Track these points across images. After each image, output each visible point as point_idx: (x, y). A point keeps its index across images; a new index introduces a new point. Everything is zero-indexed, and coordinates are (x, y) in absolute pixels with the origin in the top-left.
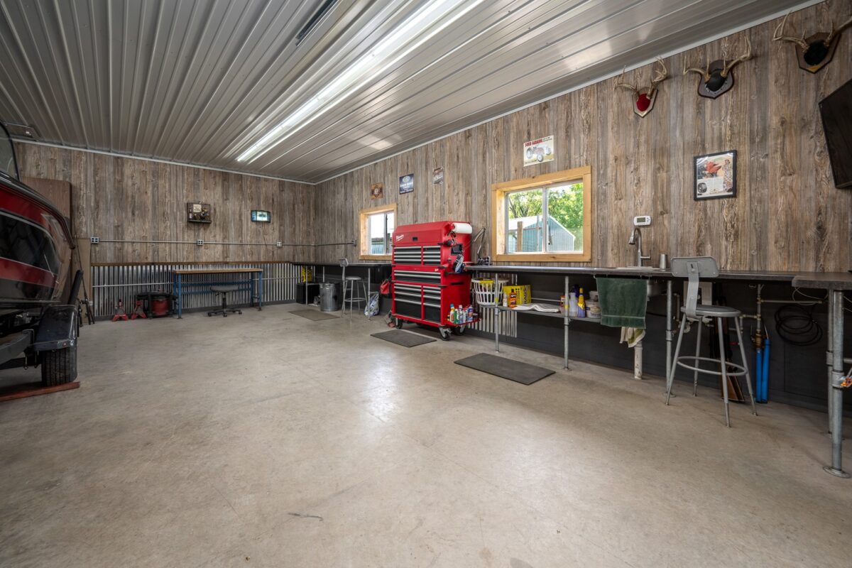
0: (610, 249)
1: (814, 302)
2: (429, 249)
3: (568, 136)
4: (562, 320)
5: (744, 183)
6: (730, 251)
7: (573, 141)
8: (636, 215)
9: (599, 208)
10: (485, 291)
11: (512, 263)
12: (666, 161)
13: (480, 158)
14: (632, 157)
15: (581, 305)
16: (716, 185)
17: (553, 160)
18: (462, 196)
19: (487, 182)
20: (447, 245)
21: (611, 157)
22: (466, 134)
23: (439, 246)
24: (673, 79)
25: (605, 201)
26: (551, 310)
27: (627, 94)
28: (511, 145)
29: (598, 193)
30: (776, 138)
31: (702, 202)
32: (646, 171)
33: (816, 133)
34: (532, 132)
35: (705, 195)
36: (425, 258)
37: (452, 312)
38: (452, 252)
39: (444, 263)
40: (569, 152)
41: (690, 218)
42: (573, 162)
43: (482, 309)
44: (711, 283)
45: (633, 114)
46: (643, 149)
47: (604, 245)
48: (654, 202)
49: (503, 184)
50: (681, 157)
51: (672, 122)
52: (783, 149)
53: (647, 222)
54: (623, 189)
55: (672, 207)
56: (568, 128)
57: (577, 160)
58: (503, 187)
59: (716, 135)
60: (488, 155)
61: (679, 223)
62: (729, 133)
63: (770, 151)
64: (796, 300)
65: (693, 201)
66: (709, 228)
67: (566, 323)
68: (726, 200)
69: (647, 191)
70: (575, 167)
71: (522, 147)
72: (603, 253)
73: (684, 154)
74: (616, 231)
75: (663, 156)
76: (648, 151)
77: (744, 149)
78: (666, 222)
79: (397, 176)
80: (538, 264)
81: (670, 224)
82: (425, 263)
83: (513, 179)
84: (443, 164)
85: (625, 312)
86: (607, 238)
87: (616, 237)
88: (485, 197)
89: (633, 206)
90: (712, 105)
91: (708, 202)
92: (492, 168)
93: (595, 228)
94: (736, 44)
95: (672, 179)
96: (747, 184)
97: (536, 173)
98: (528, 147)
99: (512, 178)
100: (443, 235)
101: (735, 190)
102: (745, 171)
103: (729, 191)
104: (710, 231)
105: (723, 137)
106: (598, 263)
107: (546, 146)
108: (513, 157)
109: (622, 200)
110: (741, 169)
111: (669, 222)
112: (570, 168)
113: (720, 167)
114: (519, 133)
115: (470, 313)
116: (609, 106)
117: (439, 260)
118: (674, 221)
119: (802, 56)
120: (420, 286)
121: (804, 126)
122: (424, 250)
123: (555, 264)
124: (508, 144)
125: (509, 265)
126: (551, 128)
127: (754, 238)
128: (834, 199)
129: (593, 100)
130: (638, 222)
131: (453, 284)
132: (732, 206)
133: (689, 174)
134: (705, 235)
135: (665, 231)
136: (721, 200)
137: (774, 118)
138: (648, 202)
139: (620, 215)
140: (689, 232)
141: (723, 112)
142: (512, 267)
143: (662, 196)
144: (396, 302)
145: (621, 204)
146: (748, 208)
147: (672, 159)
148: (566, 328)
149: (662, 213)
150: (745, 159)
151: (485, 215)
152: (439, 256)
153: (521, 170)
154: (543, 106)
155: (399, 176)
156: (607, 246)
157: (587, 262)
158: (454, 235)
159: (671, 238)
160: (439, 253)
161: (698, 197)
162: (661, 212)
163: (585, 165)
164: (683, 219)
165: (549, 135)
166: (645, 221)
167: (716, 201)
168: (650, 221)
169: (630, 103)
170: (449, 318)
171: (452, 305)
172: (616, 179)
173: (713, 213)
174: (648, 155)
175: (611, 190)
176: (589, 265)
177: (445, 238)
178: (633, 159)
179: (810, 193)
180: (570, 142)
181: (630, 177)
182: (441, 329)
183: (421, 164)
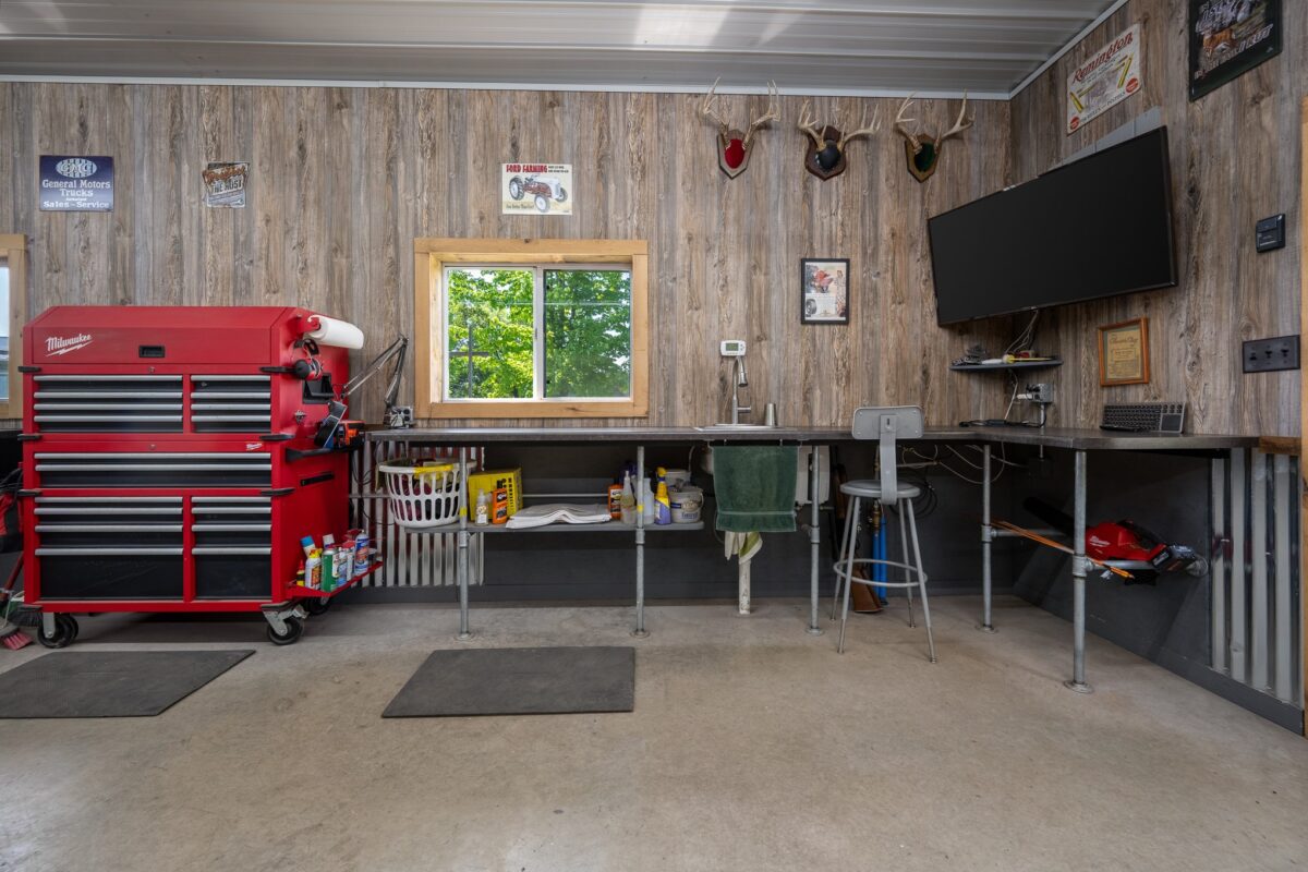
0: (679, 393)
1: (924, 464)
2: (212, 385)
3: (602, 176)
4: (632, 534)
5: (856, 308)
6: (842, 399)
7: (612, 187)
8: (722, 338)
9: (661, 320)
10: (428, 491)
11: (473, 423)
12: (764, 257)
13: (379, 168)
14: (715, 239)
15: (665, 501)
16: (826, 304)
17: (570, 213)
18: (316, 252)
19: (401, 229)
20: (293, 372)
21: (682, 233)
22: (330, 99)
23: (267, 378)
24: (773, 132)
25: (672, 309)
26: (597, 518)
27: (708, 130)
28: (470, 161)
29: (659, 293)
30: (887, 253)
31: (810, 327)
32: (736, 267)
33: (922, 257)
34: (523, 144)
35: (814, 318)
36: (196, 412)
37: (313, 560)
38: (307, 394)
39: (286, 425)
40: (604, 205)
41: (795, 349)
42: (611, 227)
43: (408, 536)
44: (827, 447)
45: (717, 168)
46: (732, 230)
47: (670, 386)
48: (749, 319)
49: (447, 241)
50: (784, 255)
51: (773, 198)
52: (893, 268)
53: (741, 352)
54: (701, 292)
55: (773, 331)
56: (602, 160)
57: (621, 225)
58: (449, 249)
59: (826, 234)
60: (401, 165)
61: (782, 356)
62: (840, 234)
63: (880, 269)
64: (908, 462)
65: (800, 325)
66: (818, 366)
67: (640, 540)
68: (837, 328)
69: (737, 301)
70: (617, 238)
71: (499, 171)
72: (669, 403)
73: (787, 253)
74: (690, 363)
75: (760, 250)
76: (739, 236)
77: (856, 260)
78: (764, 354)
79: (24, 148)
80: (537, 423)
81: (770, 356)
82: (196, 426)
83: (475, 237)
84: (246, 153)
85: (761, 505)
86: (674, 375)
87: (690, 373)
88: (395, 265)
89: (716, 323)
90: (821, 186)
91: (818, 327)
92: (413, 200)
93: (655, 356)
94: (847, 112)
95: (773, 286)
96: (859, 308)
97: (531, 233)
98: (513, 175)
99: (471, 232)
100: (282, 345)
101: (846, 312)
102: (857, 290)
103: (841, 315)
104: (820, 371)
105: (834, 238)
106: (660, 421)
107: (556, 182)
108: (474, 187)
109: (701, 311)
110: (853, 285)
111: (769, 353)
112: (606, 237)
113: (831, 280)
114: (489, 138)
115: (362, 552)
116: (679, 143)
117: (267, 418)
118: (775, 352)
119: (911, 157)
120: (180, 499)
121: (912, 245)
122: (196, 386)
123: (574, 422)
124: (460, 152)
125: (465, 427)
126: (567, 148)
127: (866, 382)
128: (936, 338)
129: (649, 122)
130: (727, 349)
131: (308, 482)
132: (843, 337)
133: (795, 283)
134: (814, 376)
135: (763, 367)
136: (832, 327)
137: (885, 226)
138: (739, 319)
139: (697, 337)
140: (794, 371)
141: (834, 204)
142: (473, 430)
143: (760, 311)
144: (42, 558)
145: (699, 317)
146: (860, 342)
147: (773, 256)
148: (640, 550)
149: (759, 339)
150: (857, 273)
151: (393, 309)
152: (268, 406)
153: (494, 220)
154: (549, 98)
155: (38, 151)
156: (675, 389)
157: (640, 418)
158: (314, 348)
159: (772, 378)
160: (267, 395)
161: (807, 319)
162: (758, 337)
163: (635, 237)
164: (787, 350)
165: (560, 160)
166: (737, 349)
167: (826, 327)
168: (744, 350)
169: (711, 150)
170: (303, 578)
171: (308, 539)
172: (690, 273)
173: (822, 344)
174: (738, 242)
175: (682, 292)
176: (644, 422)
177: (288, 355)
178: (717, 244)
179: (917, 330)
180: (606, 186)
181: (713, 273)
182: (270, 616)
183: (150, 133)
